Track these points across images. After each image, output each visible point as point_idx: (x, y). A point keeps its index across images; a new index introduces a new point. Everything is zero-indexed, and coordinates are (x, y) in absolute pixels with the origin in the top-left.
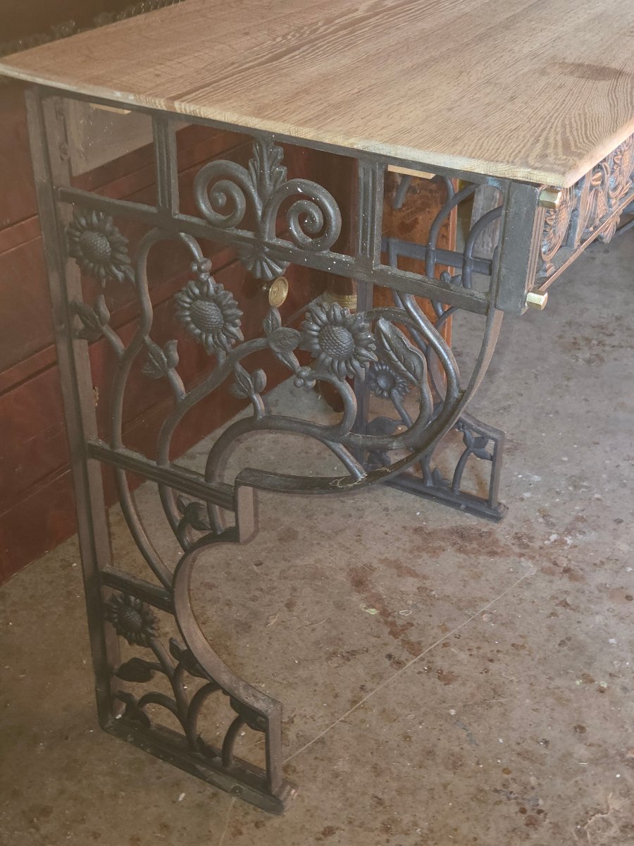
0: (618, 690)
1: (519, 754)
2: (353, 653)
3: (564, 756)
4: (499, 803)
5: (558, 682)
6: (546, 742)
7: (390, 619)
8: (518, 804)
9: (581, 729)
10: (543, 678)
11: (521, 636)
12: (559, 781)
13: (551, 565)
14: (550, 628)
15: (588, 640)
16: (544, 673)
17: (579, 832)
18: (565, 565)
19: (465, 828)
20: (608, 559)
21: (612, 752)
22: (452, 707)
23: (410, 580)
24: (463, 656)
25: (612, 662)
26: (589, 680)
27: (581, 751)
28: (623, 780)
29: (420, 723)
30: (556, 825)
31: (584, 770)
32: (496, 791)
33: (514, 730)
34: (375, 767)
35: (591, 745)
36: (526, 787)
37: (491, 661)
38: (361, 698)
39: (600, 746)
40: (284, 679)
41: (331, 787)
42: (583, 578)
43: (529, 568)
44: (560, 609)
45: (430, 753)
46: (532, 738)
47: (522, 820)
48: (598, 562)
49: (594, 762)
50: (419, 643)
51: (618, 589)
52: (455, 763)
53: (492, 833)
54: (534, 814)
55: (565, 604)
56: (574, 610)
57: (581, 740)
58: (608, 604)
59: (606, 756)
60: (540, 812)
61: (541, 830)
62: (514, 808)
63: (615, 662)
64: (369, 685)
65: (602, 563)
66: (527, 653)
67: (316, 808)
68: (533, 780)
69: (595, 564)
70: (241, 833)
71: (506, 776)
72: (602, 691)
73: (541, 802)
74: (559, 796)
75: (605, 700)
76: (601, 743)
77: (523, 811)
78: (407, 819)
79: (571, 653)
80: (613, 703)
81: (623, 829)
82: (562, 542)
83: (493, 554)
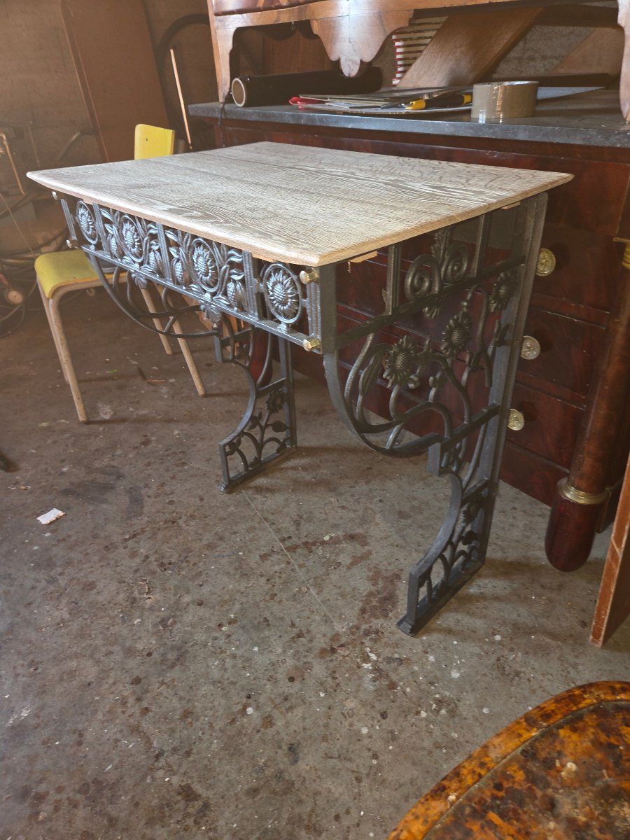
0: (217, 635)
1: (201, 572)
2: (298, 525)
4: (180, 556)
5: (237, 606)
6: (201, 585)
7: (318, 544)
8: (175, 563)
9: (200, 604)
10: (244, 600)
11: (281, 601)
12: (176, 583)
13: (342, 643)
14: (282, 619)
15: (262, 635)
16: (247, 602)
17: (146, 580)
18: (339, 651)
19: (175, 541)
20: (338, 685)
21: (178, 613)
22: (244, 554)
23: (349, 561)
24: (277, 568)
25: (239, 641)
26: (231, 622)
27: (187, 599)
28: (160, 610)
29: (241, 540)
30: (155, 573)
31: (175, 595)
34: (225, 519)
35: (188, 605)
36: (180, 569)
37: (268, 580)
39: (185, 609)
42: (322, 657)
43: (341, 628)
44: (296, 631)
45: (221, 539)
46: (207, 580)
47: (165, 561)
48: (337, 675)
49: (177, 602)
50: (295, 552)
51: (303, 676)
52: (211, 547)
54: (166, 567)
55: (300, 635)
56: (293, 638)
57: (193, 602)
58: (290, 662)
59: (177, 609)
60: (165, 570)
61: (156, 567)
62: (173, 561)
63: (238, 643)
64: (274, 526)
65: (335, 678)
68: (184, 573)
69: (334, 672)
71: (192, 563)
72: (220, 625)
73: (170, 572)
74: (168, 580)
75: (213, 624)
76: (187, 610)
77: (170, 564)
78: (192, 523)
79: (256, 622)
80: (209, 628)
81: (135, 600)
82: (366, 659)
83: (363, 611)
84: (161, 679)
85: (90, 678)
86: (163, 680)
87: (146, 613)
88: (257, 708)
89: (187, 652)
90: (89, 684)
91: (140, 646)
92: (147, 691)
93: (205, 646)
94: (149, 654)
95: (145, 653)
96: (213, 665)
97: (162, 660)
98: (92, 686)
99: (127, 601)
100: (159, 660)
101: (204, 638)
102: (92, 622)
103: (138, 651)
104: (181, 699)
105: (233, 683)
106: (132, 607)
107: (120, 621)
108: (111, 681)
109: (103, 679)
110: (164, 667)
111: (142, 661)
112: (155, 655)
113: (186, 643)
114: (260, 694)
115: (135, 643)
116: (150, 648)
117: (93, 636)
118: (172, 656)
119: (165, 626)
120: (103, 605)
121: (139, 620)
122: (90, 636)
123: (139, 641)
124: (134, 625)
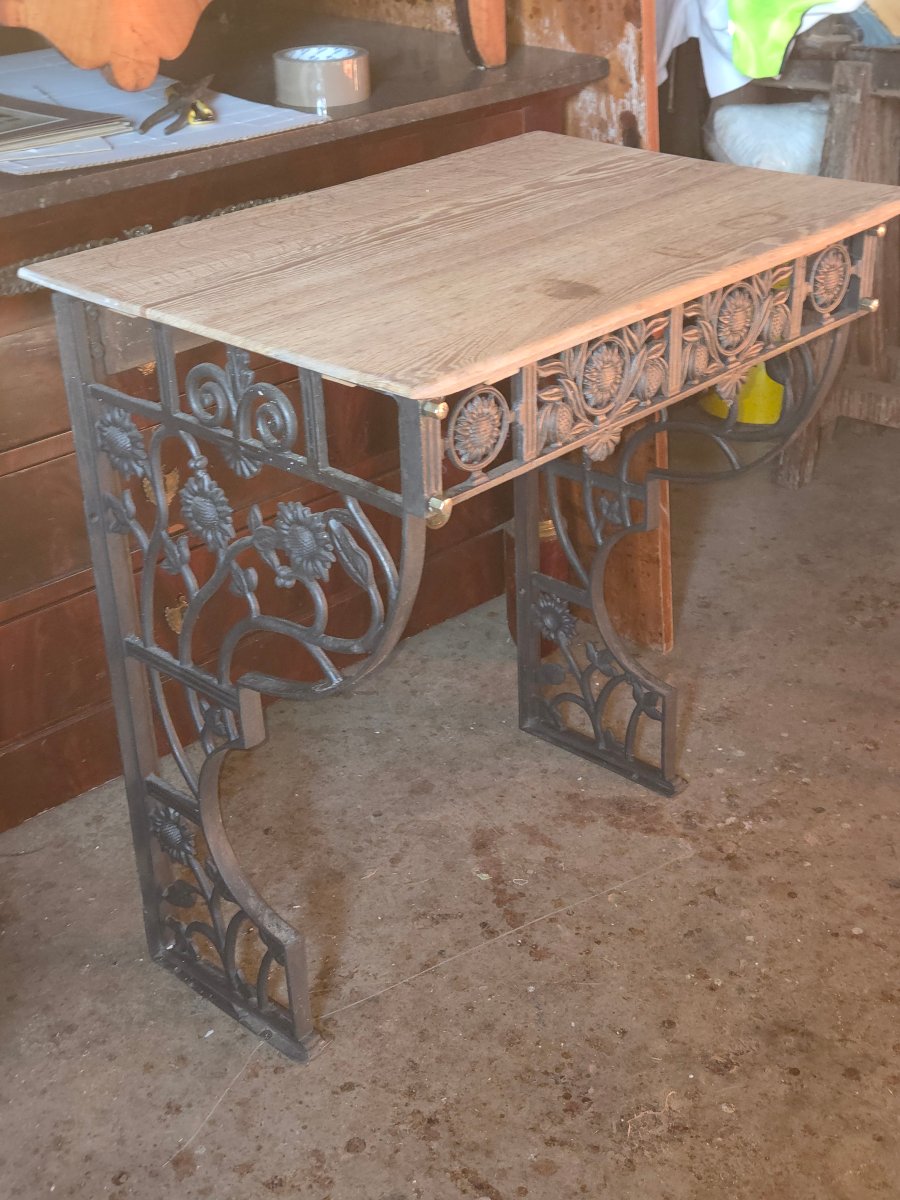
0: (733, 990)
1: (587, 1040)
2: (445, 917)
3: (639, 1049)
4: (544, 1085)
5: (667, 973)
6: (624, 1032)
7: (501, 887)
8: (565, 1089)
9: (670, 1024)
10: (650, 967)
11: (644, 921)
12: (621, 1072)
13: (714, 850)
14: (683, 917)
15: (721, 934)
16: (654, 962)
17: (620, 1125)
18: (730, 852)
19: (495, 1104)
20: (787, 850)
21: (696, 1052)
22: (532, 984)
23: (542, 848)
24: (568, 934)
25: (738, 960)
26: (702, 974)
27: (661, 1046)
28: (696, 1081)
29: (490, 996)
30: (598, 1115)
31: (654, 1066)
32: (546, 1073)
33: (593, 1015)
34: (422, 1033)
35: (674, 1042)
36: (581, 1074)
37: (598, 942)
38: (435, 963)
39: (684, 1044)
40: (359, 934)
41: (368, 1045)
42: (746, 868)
43: (686, 850)
44: (702, 898)
45: (488, 1027)
46: (609, 1026)
47: (562, 1105)
48: (773, 852)
49: (670, 1059)
50: (523, 915)
51: (783, 884)
52: (512, 1040)
53: (524, 1113)
54: (578, 1101)
55: (712, 894)
56: (719, 901)
57: (665, 1035)
58: (763, 899)
59: (687, 1055)
60: (585, 1100)
61: (579, 1118)
62: (558, 1092)
63: (742, 961)
64: (448, 951)
65: (777, 854)
66: (643, 939)
67: (344, 1063)
68: (592, 1068)
69: (768, 855)
70: (257, 1076)
71: (563, 1060)
72: (713, 988)
73: (591, 1090)
74: (615, 1088)
75: (712, 998)
76: (687, 1041)
77: (567, 1097)
78: (436, 1086)
79: (695, 946)
80: (720, 1002)
81: (672, 1130)
82: (738, 826)
83: (649, 830)
84: (838, 1044)
85: (866, 1140)
86: (840, 1040)
87: (705, 1100)
88: (851, 924)
89: (775, 1023)
90: (879, 1139)
91: (782, 1090)
92: (866, 1056)
93: (758, 1000)
94: (795, 1072)
95: (794, 1079)
96: (793, 983)
97: (802, 1051)
98: (882, 1134)
99: (680, 1140)
100: (803, 1055)
101: (742, 1006)
102: (747, 1183)
103: (792, 1089)
104: (864, 1009)
105: (819, 955)
106: (694, 1126)
107: (733, 1137)
108: (863, 1110)
109: (863, 1122)
110: (814, 1045)
111: (812, 1078)
112: (795, 1062)
113: (758, 1028)
114: (826, 923)
115: (775, 1098)
116: (782, 1074)
117: (778, 1169)
118: (791, 1041)
119: (728, 1065)
120: (699, 1178)
121: (724, 1107)
122: (780, 1173)
123: (770, 1095)
124: (736, 1112)
